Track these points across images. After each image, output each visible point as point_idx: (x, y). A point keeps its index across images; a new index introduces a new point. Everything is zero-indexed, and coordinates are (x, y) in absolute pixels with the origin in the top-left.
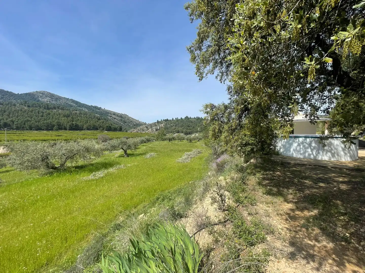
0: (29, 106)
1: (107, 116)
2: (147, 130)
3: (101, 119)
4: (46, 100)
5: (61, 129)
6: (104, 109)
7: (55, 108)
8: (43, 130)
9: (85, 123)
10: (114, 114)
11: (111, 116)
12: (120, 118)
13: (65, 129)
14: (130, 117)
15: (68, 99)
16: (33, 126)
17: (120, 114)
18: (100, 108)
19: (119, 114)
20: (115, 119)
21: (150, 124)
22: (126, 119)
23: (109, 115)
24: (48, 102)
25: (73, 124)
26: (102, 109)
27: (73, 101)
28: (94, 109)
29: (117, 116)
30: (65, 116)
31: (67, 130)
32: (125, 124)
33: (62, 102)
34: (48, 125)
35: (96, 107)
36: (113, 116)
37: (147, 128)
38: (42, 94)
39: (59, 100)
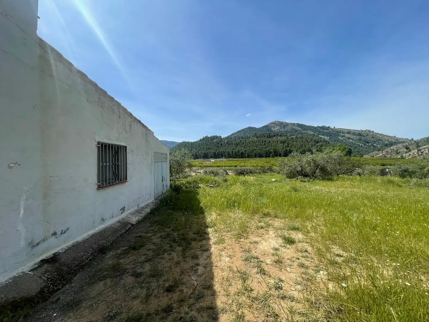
0: (257, 137)
1: (338, 136)
2: (406, 153)
3: (319, 141)
4: (276, 129)
5: (277, 156)
6: (334, 127)
7: (275, 136)
8: (264, 157)
9: (300, 147)
10: (349, 132)
11: (343, 137)
12: (358, 137)
13: (280, 156)
14: (378, 134)
15: (294, 124)
16: (257, 154)
17: (359, 131)
18: (329, 127)
19: (357, 131)
20: (349, 138)
21: (415, 142)
22: (369, 138)
23: (342, 134)
24: (278, 131)
25: (287, 150)
26: (331, 129)
27: (299, 125)
28: (321, 130)
29: (354, 134)
30: (281, 142)
31: (281, 156)
32: (367, 144)
33: (288, 128)
34: (267, 153)
35: (323, 128)
36: (347, 135)
37: (407, 148)
38: (274, 124)
39: (287, 127)
